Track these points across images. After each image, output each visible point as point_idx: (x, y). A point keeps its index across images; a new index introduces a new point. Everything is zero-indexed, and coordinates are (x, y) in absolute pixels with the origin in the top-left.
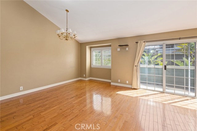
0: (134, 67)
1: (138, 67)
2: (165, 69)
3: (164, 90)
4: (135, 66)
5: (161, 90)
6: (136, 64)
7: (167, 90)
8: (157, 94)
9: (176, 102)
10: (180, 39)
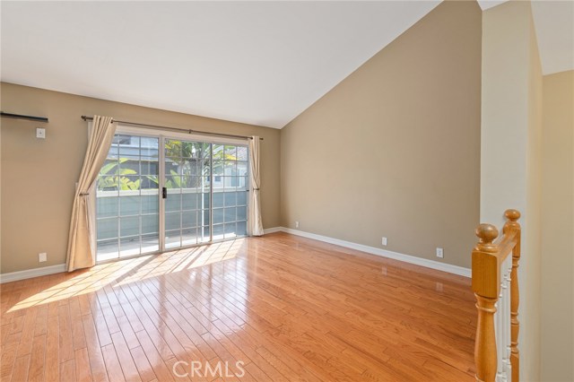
0: (77, 197)
1: (91, 197)
2: (164, 196)
3: (161, 247)
4: (81, 195)
5: (155, 248)
6: (82, 187)
7: (167, 246)
8: (151, 259)
9: (193, 261)
10: (190, 132)
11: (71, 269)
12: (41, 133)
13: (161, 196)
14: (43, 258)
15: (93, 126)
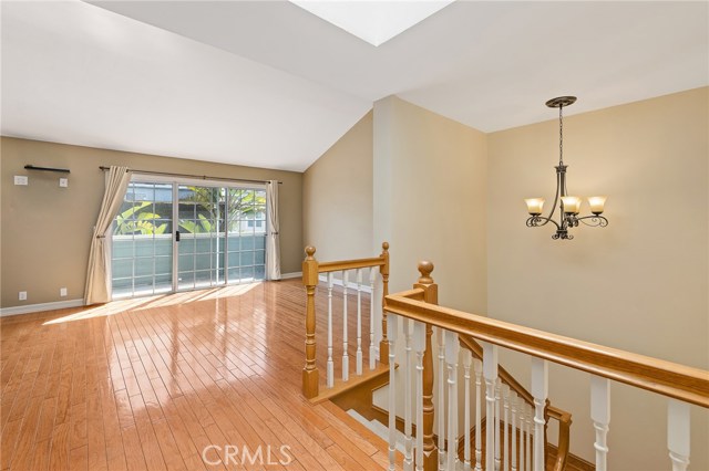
0: (95, 239)
1: (107, 239)
2: (178, 239)
3: (174, 288)
4: (98, 237)
5: (169, 289)
6: (99, 230)
7: (181, 288)
10: (204, 178)
11: (88, 304)
12: (64, 183)
13: (175, 239)
14: (64, 292)
15: (109, 175)
